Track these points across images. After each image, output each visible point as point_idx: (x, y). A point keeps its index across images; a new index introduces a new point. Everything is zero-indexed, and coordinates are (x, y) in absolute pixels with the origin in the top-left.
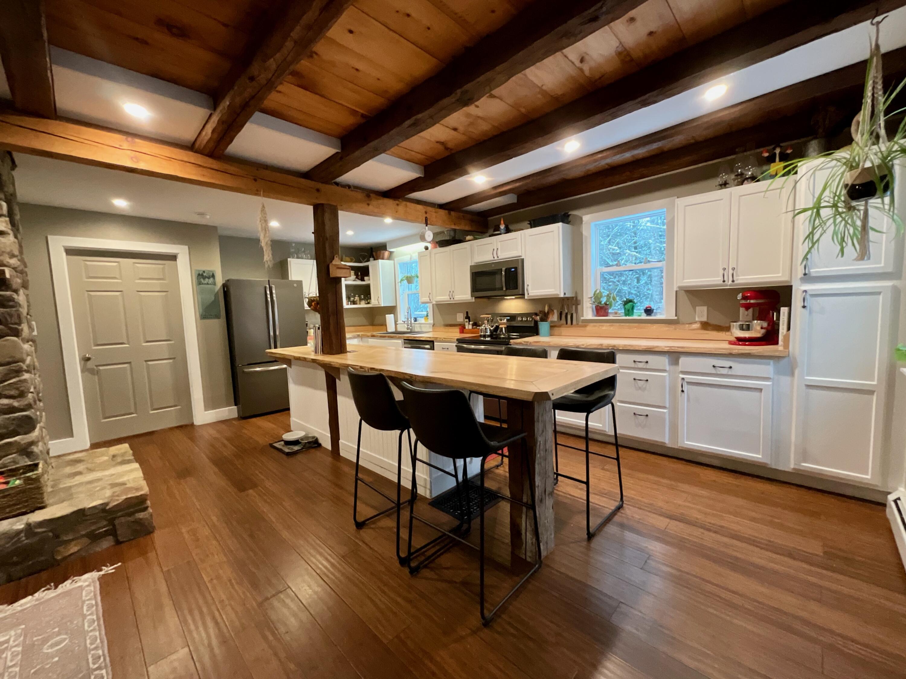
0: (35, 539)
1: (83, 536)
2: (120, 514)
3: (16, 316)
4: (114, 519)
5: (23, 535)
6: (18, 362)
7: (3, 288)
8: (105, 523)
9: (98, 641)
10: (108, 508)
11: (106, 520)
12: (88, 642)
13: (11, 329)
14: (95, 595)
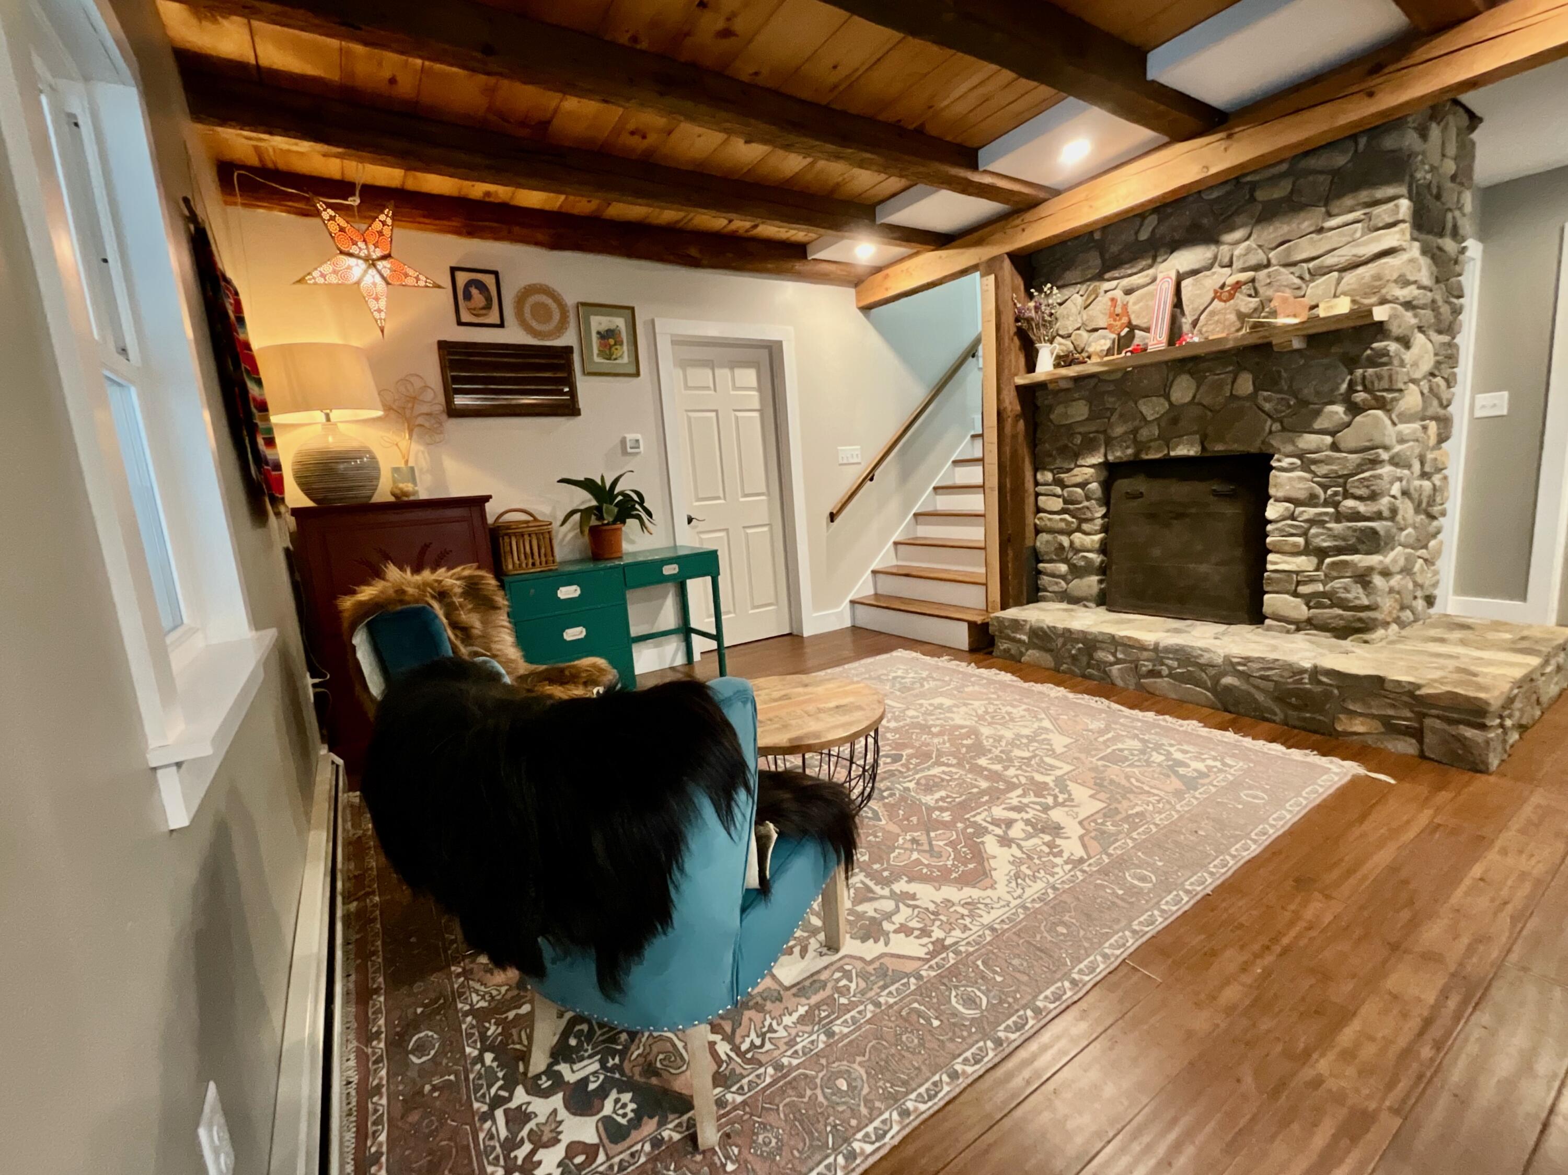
0: (1319, 689)
1: (1373, 717)
2: (1434, 712)
3: (1386, 378)
4: (1425, 715)
5: (1306, 676)
6: (1377, 448)
7: (1379, 337)
8: (1409, 714)
9: (1281, 823)
10: (1418, 693)
11: (1412, 711)
12: (1275, 816)
13: (1376, 398)
14: (1330, 786)
